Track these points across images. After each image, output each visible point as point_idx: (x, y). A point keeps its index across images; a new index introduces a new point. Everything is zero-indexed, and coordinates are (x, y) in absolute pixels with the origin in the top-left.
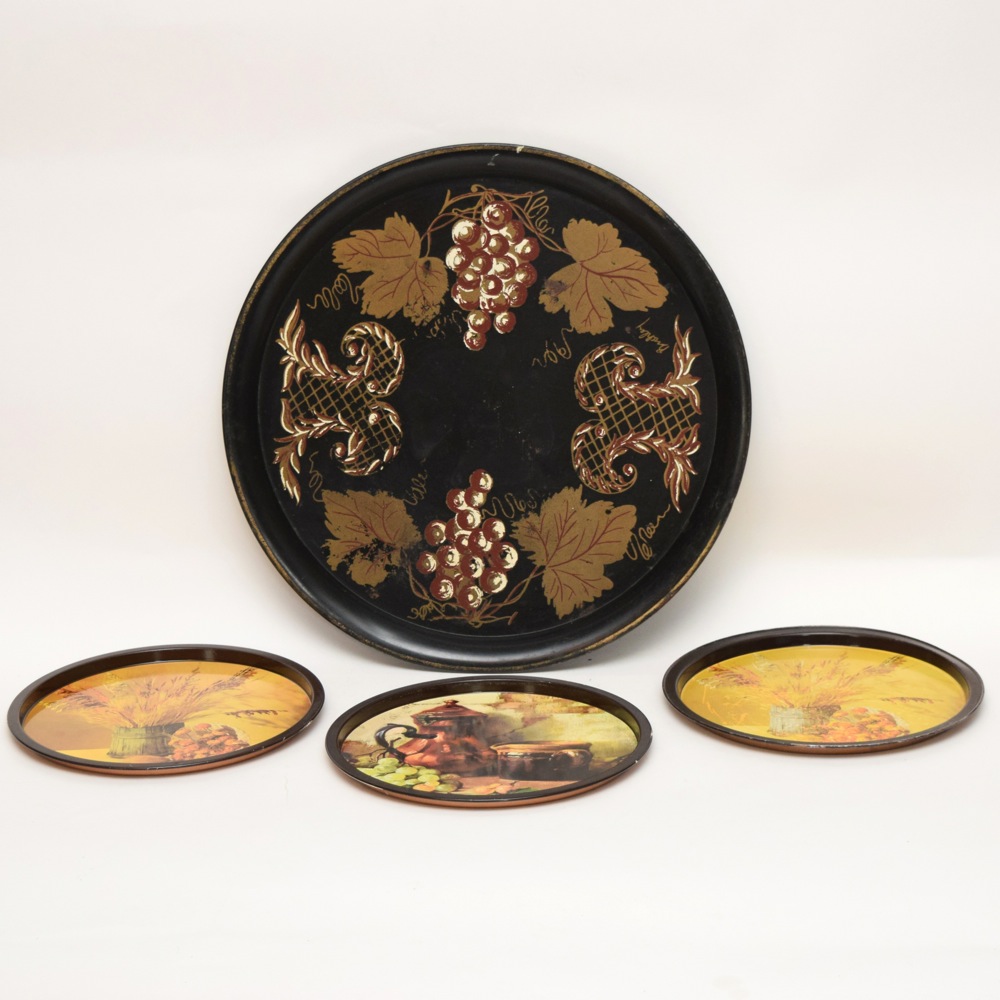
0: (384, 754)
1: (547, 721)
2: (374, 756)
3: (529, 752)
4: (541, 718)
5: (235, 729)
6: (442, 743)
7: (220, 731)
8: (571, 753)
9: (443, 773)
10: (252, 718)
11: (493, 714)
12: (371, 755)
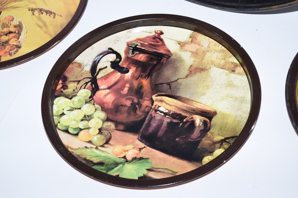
0: (87, 83)
1: (203, 74)
2: (79, 86)
3: (173, 109)
4: (202, 70)
5: (24, 28)
6: (127, 82)
7: (15, 27)
8: (198, 120)
9: (108, 120)
10: (39, 19)
11: (176, 54)
12: (79, 81)
